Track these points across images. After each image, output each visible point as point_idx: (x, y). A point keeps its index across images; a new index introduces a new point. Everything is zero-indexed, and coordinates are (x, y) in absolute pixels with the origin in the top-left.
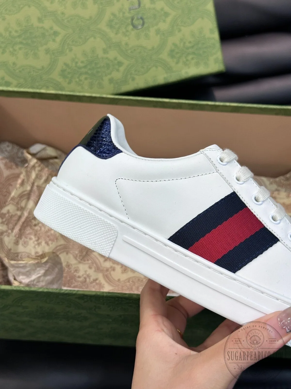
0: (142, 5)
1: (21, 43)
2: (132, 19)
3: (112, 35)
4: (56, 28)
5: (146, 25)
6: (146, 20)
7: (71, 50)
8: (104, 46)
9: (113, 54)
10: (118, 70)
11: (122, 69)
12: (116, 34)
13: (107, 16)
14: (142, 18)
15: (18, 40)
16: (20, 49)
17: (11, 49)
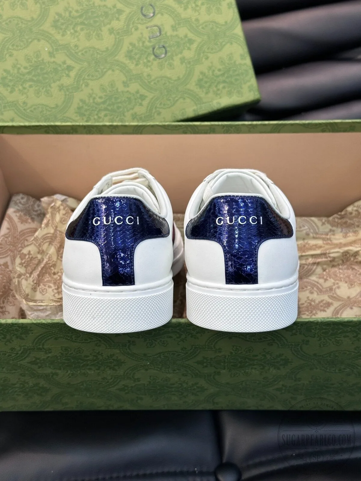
0: (163, 33)
1: (31, 80)
2: (154, 49)
3: (132, 66)
4: (69, 62)
5: (169, 54)
6: (168, 49)
7: (87, 85)
8: (125, 79)
9: (134, 87)
10: (141, 105)
11: (145, 103)
12: (137, 65)
13: (126, 47)
14: (164, 47)
15: (28, 77)
16: (31, 86)
17: (20, 87)
